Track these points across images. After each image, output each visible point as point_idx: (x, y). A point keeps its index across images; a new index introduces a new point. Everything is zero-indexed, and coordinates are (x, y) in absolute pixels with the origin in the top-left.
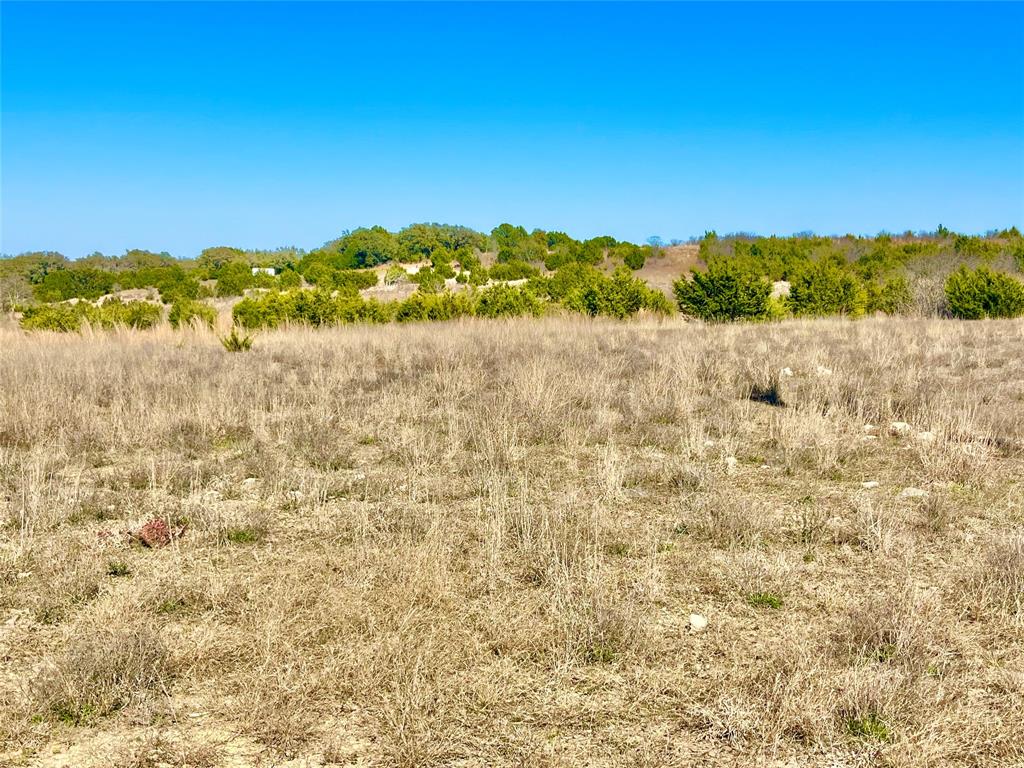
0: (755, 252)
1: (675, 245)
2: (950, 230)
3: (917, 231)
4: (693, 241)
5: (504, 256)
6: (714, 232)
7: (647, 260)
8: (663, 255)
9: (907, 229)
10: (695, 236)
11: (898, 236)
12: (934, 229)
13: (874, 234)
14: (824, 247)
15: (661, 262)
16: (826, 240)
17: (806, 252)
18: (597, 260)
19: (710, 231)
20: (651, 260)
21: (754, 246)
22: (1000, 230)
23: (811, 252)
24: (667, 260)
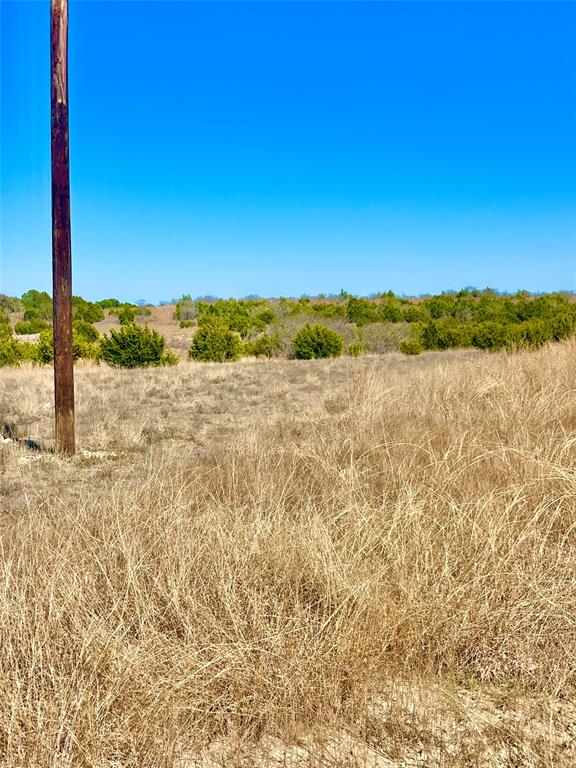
0: (212, 310)
1: (162, 305)
2: (349, 293)
3: (327, 294)
4: (174, 302)
5: (29, 316)
6: (189, 296)
7: (136, 317)
8: (149, 313)
10: (175, 298)
11: (314, 298)
12: (339, 293)
13: (298, 297)
14: (261, 307)
15: (149, 318)
16: (265, 301)
17: (247, 311)
18: (100, 318)
19: (186, 295)
20: (139, 317)
21: (211, 306)
22: (382, 293)
23: (250, 311)
24: (154, 317)
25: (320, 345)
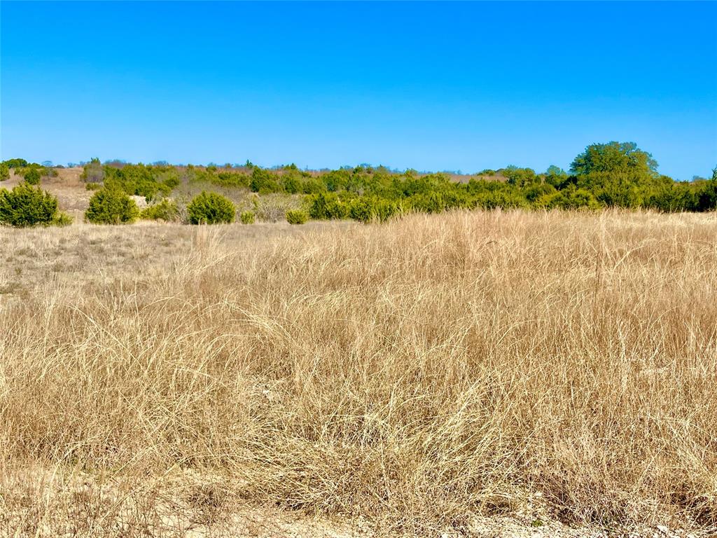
0: (119, 174)
1: (71, 167)
2: (254, 164)
3: (233, 163)
4: (82, 165)
6: (98, 159)
7: (42, 178)
8: (55, 175)
9: (227, 163)
10: (84, 161)
11: (221, 167)
12: (244, 163)
13: (206, 165)
14: (168, 173)
15: (53, 179)
16: (173, 167)
17: (154, 176)
19: (94, 158)
20: (46, 178)
21: (118, 170)
22: (285, 165)
23: (157, 176)
24: (58, 179)
25: (214, 212)
